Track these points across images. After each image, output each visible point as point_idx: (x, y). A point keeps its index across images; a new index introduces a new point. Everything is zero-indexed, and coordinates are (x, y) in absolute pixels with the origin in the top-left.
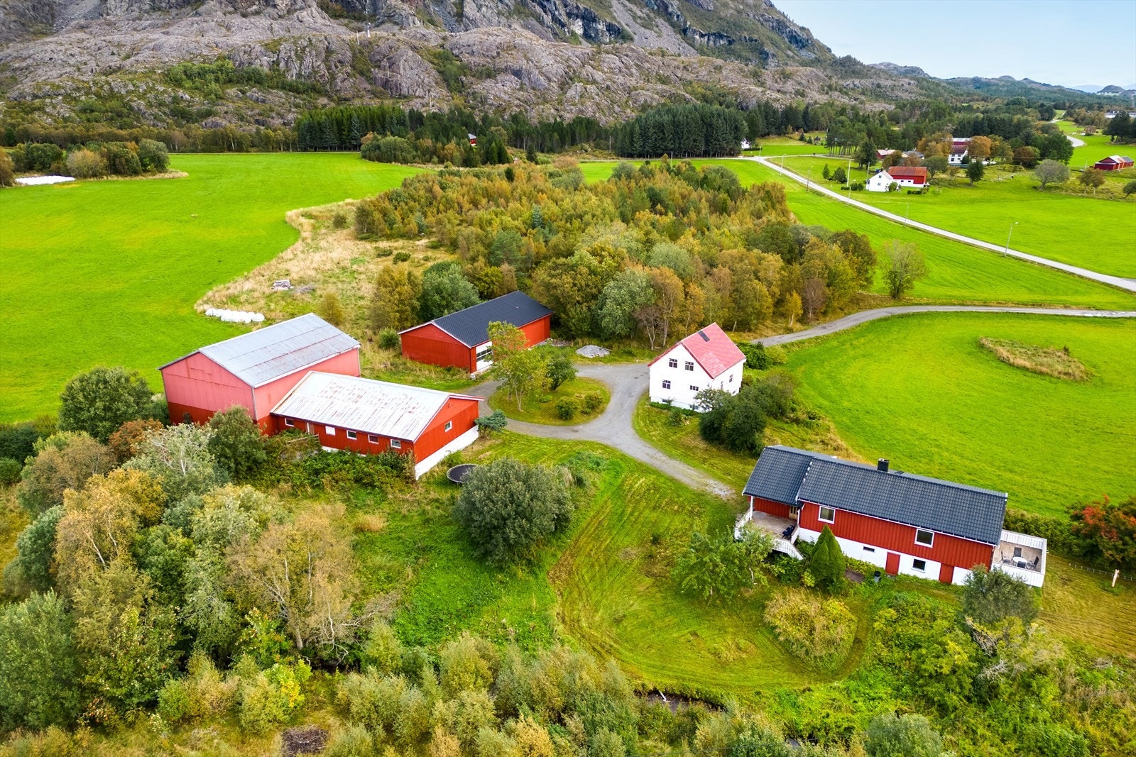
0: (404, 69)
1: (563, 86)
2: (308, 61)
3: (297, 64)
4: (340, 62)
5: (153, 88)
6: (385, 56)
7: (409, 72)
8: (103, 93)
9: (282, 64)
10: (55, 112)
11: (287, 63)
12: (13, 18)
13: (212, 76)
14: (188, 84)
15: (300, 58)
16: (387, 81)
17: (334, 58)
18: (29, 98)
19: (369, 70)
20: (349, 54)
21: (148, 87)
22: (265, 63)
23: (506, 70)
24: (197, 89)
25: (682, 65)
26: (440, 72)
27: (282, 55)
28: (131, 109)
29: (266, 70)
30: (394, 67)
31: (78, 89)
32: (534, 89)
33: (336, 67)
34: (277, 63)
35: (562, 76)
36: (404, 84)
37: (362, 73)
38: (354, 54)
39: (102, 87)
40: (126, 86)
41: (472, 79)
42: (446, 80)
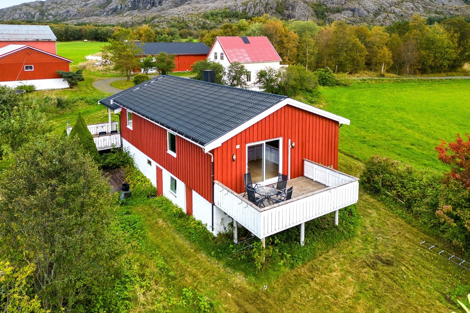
0: (298, 10)
1: (376, 14)
2: (258, 8)
3: (253, 10)
4: (271, 8)
5: (198, 19)
6: (291, 5)
7: (300, 11)
8: (180, 21)
9: (247, 10)
10: (162, 27)
11: (249, 10)
13: (220, 15)
14: (211, 18)
15: (255, 7)
16: (290, 15)
17: (269, 6)
18: (156, 23)
19: (283, 11)
20: (275, 5)
21: (196, 19)
22: (241, 9)
23: (347, 9)
24: (213, 19)
25: (454, 9)
26: (315, 11)
27: (248, 6)
28: (188, 26)
29: (241, 12)
30: (294, 10)
31: (172, 19)
32: (360, 16)
33: (269, 10)
34: (245, 9)
35: (376, 11)
36: (296, 16)
37: (279, 12)
38: (278, 5)
39: (180, 19)
40: (189, 18)
41: (329, 13)
42: (317, 14)
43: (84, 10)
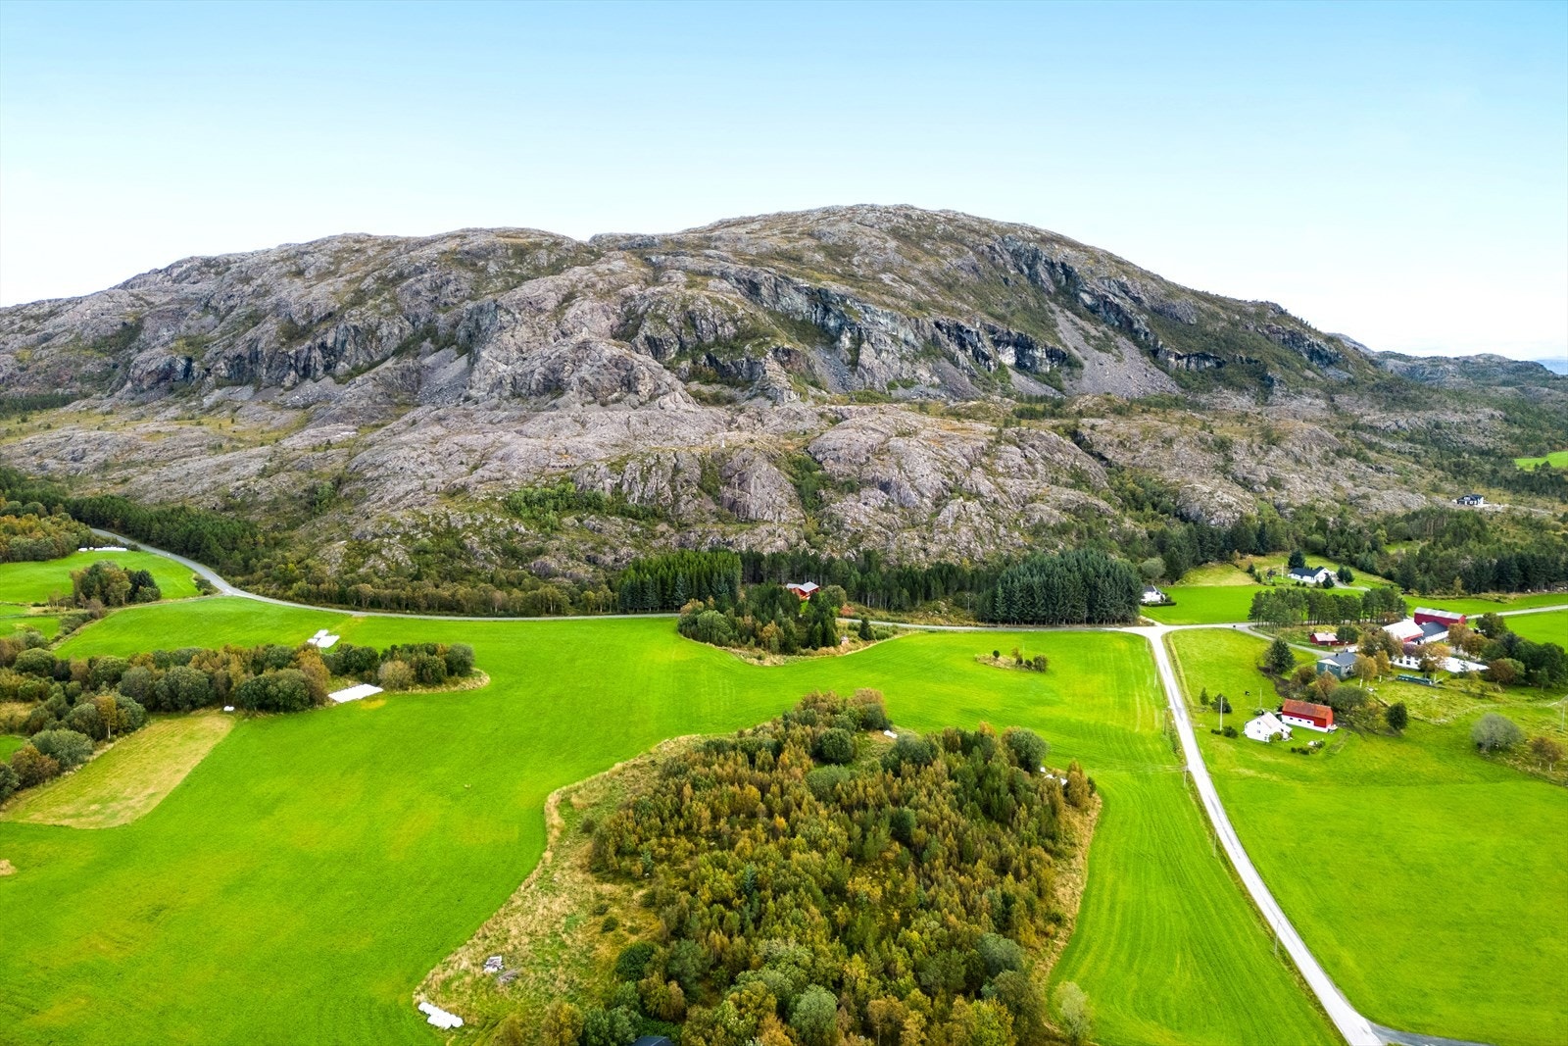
0: (756, 488)
1: (939, 502)
2: (652, 482)
3: (641, 486)
4: (686, 481)
5: (490, 520)
6: (736, 471)
7: (760, 491)
8: (440, 529)
9: (625, 487)
10: (390, 555)
11: (630, 485)
12: (380, 389)
13: (550, 503)
14: (526, 513)
15: (645, 480)
16: (735, 502)
17: (680, 478)
18: (369, 538)
19: (717, 488)
20: (698, 472)
21: (485, 519)
22: (608, 486)
23: (872, 483)
24: (534, 518)
26: (795, 486)
27: (627, 476)
28: (463, 547)
29: (608, 494)
30: (745, 485)
31: (416, 526)
32: (902, 506)
33: (682, 487)
34: (619, 486)
35: (937, 491)
36: (752, 506)
37: (709, 492)
38: (703, 472)
39: (439, 523)
40: (463, 519)
41: (832, 493)
42: (801, 496)
43: (41, 359)
